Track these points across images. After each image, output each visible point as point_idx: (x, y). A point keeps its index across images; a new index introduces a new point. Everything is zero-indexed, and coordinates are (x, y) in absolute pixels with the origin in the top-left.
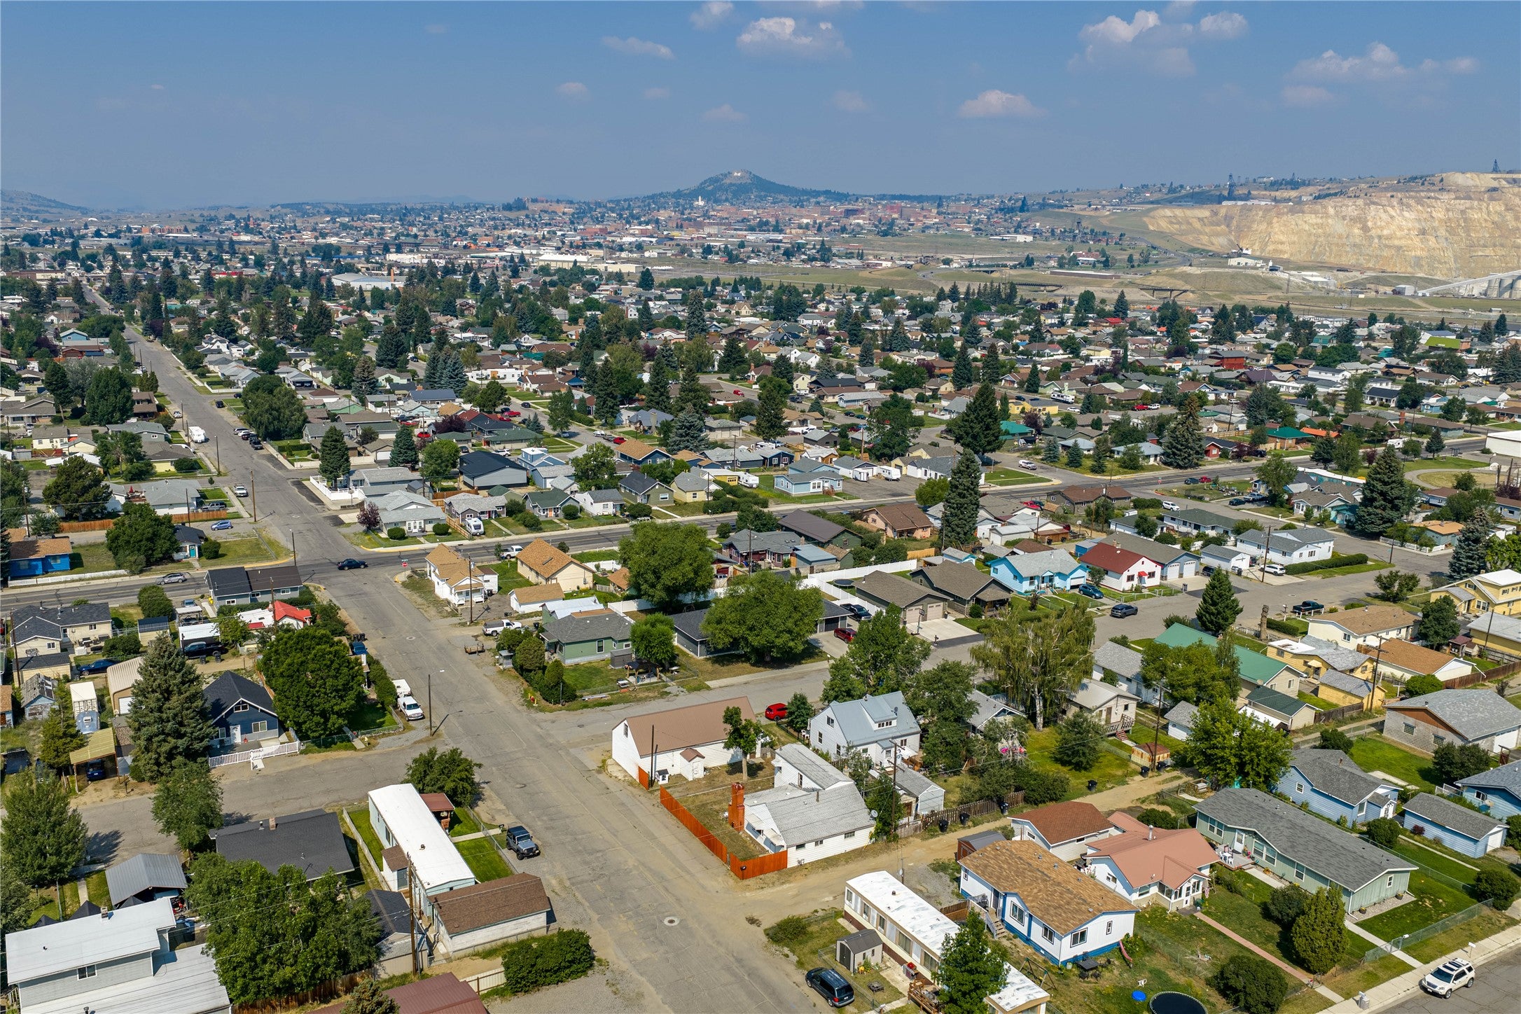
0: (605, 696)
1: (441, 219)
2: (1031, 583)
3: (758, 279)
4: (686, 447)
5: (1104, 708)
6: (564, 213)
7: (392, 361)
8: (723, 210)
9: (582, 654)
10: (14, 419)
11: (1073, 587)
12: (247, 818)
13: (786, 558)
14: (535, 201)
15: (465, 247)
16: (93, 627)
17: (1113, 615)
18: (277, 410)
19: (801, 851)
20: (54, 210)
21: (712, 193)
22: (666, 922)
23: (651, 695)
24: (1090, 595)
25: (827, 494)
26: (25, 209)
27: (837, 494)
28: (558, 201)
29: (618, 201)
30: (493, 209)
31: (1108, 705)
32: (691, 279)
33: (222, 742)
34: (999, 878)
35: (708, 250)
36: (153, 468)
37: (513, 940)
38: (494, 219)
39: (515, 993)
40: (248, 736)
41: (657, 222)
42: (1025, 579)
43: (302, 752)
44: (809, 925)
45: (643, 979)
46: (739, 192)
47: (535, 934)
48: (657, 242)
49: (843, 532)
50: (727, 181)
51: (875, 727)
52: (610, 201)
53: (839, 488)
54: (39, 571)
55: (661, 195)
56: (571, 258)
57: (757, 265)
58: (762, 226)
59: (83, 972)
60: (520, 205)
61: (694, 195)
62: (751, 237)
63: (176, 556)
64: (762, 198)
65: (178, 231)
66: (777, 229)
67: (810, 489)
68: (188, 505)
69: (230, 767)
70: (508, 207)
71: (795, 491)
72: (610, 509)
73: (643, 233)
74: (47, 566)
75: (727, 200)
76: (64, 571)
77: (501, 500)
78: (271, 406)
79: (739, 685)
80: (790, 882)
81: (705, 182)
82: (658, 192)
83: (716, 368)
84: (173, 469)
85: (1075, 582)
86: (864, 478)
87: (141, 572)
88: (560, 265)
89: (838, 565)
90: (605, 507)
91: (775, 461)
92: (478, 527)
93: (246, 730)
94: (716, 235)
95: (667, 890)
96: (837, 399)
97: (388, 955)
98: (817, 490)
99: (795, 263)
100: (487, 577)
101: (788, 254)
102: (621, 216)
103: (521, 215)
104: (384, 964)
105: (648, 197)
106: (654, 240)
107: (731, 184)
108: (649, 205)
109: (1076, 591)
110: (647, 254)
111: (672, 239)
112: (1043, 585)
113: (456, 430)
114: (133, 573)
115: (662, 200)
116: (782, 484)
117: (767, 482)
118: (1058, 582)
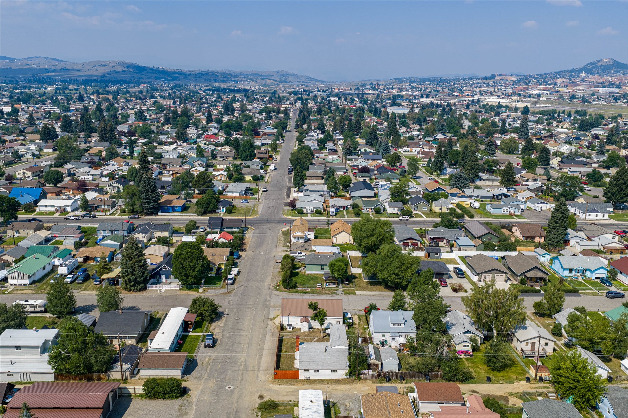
0: (308, 289)
1: (454, 84)
2: (570, 272)
3: (585, 111)
4: (457, 187)
5: (530, 342)
6: (511, 81)
7: (371, 142)
8: (592, 78)
9: (314, 270)
10: (221, 157)
11: (596, 278)
12: (140, 309)
13: (452, 242)
14: (500, 75)
15: (457, 96)
16: (162, 232)
17: (607, 297)
18: (300, 159)
19: (306, 373)
20: (313, 82)
21: (591, 69)
22: (227, 388)
23: (327, 292)
24: (604, 283)
25: (511, 215)
26: (303, 82)
27: (515, 216)
28: (511, 75)
29: (541, 75)
30: (479, 79)
31: (533, 340)
32: (549, 110)
33: (158, 280)
34: (369, 409)
35: (573, 97)
36: (244, 178)
37: (166, 377)
38: (478, 83)
39: (146, 398)
40: (167, 280)
41: (555, 84)
42: (566, 269)
43: (180, 290)
44: (279, 406)
45: (195, 407)
46: (605, 69)
47: (176, 377)
48: (550, 94)
49: (488, 233)
50: (600, 64)
51: (392, 325)
52: (538, 75)
53: (518, 213)
54: (171, 211)
55: (564, 71)
56: (498, 100)
57: (597, 104)
58: (611, 85)
59: (18, 348)
60: (493, 77)
61: (580, 71)
62: (601, 91)
63: (217, 211)
64: (617, 72)
65: (348, 90)
66: (619, 87)
67: (502, 212)
68: (240, 193)
69: (153, 290)
70: (486, 78)
71: (493, 212)
72: (396, 211)
73: (545, 89)
74: (173, 209)
75: (598, 73)
76: (179, 212)
77: (350, 202)
78: (297, 157)
79: (370, 295)
80: (294, 385)
81: (588, 64)
82: (562, 70)
83: (520, 152)
84: (251, 179)
85: (598, 276)
86: (538, 209)
87: (201, 215)
88: (491, 103)
89: (475, 249)
90: (394, 210)
91: (499, 197)
92: (332, 212)
93: (167, 277)
94: (583, 90)
95: (242, 374)
96: (567, 171)
97: (114, 370)
98: (505, 213)
99: (619, 104)
100: (309, 233)
101: (616, 99)
102: (538, 81)
103: (491, 82)
104: (112, 373)
105: (557, 72)
106: (548, 92)
107: (602, 65)
108: (556, 76)
109: (598, 281)
110: (541, 99)
111: (558, 92)
112: (577, 274)
113: (365, 172)
114: (198, 215)
115: (564, 73)
116: (489, 208)
117: (483, 207)
118: (588, 274)
